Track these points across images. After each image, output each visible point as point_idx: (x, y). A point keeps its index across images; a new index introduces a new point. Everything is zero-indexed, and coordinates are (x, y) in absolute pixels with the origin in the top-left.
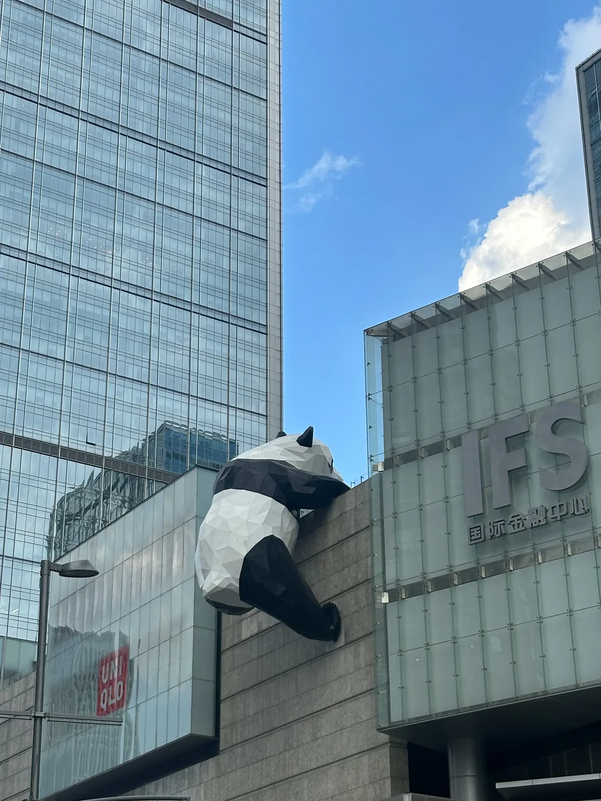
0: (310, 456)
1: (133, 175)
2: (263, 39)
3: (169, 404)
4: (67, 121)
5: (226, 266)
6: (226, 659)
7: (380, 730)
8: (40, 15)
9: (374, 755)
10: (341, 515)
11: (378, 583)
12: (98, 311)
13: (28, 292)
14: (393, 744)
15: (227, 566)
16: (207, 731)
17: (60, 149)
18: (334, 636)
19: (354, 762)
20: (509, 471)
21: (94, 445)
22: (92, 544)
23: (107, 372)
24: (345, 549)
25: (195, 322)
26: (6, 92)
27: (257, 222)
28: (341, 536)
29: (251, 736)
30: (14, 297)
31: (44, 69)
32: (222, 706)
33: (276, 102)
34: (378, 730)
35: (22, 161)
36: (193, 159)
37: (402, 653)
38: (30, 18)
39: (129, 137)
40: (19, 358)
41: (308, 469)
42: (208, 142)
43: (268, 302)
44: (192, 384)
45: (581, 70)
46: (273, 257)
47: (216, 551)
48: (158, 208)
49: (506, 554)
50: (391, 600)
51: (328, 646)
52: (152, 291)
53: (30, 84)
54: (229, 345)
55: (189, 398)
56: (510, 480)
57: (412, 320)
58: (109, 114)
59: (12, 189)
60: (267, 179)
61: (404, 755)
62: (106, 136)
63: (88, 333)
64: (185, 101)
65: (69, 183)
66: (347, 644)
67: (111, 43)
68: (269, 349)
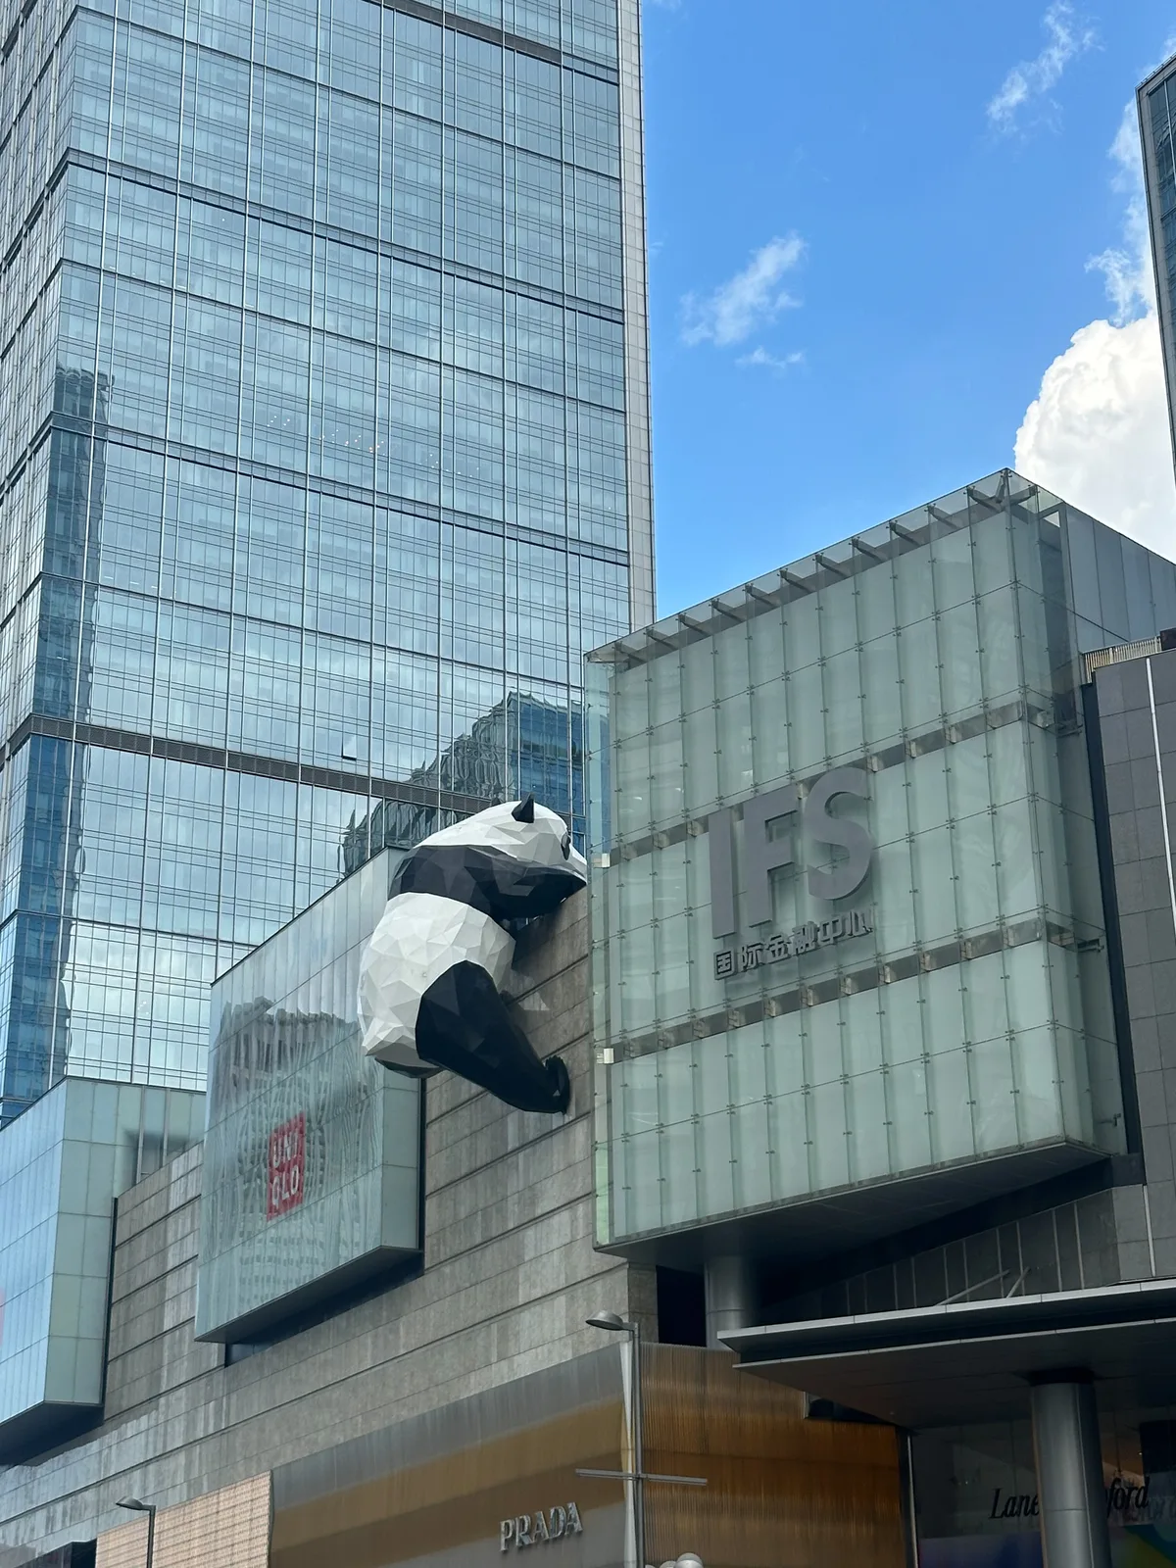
0: (530, 836)
1: (404, 320)
2: (612, 77)
3: (472, 689)
4: (294, 240)
5: (559, 459)
6: (430, 1133)
7: (598, 1249)
8: (243, 67)
9: (609, 1279)
10: (573, 925)
11: (598, 1034)
12: (353, 546)
13: (241, 523)
14: (632, 1266)
15: (397, 1010)
16: (405, 1241)
17: (285, 287)
18: (562, 1105)
19: (586, 1289)
20: (769, 871)
21: (354, 759)
22: (260, 957)
23: (371, 644)
24: (576, 976)
25: (511, 554)
26: (195, 200)
27: (608, 383)
28: (571, 957)
29: (463, 1249)
30: (218, 531)
31: (253, 157)
32: (428, 1203)
33: (636, 182)
34: (595, 1249)
35: (224, 312)
36: (501, 286)
37: (628, 1138)
38: (229, 75)
39: (394, 258)
40: (230, 628)
41: (528, 857)
42: (525, 258)
43: (630, 514)
44: (509, 653)
45: (1144, 95)
46: (637, 441)
47: (383, 988)
48: (446, 372)
49: (765, 993)
50: (618, 1058)
51: (556, 1119)
52: (439, 507)
53: (228, 184)
54: (567, 588)
55: (504, 676)
56: (773, 882)
57: (647, 640)
58: (363, 224)
59: (209, 358)
60: (623, 311)
61: (651, 1281)
62: (358, 259)
63: (339, 582)
64: (484, 192)
65: (300, 341)
66: (578, 1118)
67: (359, 104)
68: (632, 590)
